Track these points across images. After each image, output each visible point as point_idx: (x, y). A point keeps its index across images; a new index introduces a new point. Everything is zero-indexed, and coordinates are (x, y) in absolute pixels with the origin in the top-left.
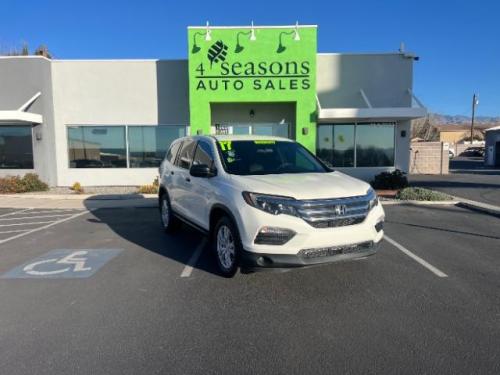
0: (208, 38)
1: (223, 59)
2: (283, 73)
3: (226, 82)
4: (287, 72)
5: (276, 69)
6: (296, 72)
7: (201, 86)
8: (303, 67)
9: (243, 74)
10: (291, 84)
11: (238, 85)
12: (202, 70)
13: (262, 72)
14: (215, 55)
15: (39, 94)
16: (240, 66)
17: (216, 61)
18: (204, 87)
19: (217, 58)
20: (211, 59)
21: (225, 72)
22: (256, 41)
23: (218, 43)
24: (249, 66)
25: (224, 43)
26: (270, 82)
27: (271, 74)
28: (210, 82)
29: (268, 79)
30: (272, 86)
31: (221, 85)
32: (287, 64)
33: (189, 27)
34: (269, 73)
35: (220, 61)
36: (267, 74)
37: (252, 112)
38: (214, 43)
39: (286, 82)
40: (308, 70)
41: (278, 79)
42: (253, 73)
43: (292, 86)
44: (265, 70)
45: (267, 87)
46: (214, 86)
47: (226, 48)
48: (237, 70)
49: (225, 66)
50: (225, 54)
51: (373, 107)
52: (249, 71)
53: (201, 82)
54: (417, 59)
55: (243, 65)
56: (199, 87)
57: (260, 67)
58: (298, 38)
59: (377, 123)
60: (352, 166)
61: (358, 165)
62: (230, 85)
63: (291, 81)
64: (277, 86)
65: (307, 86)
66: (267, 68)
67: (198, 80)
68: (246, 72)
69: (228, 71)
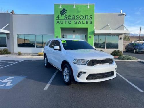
1: (65, 14)
2: (84, 19)
3: (66, 21)
7: (58, 22)
8: (90, 17)
9: (71, 19)
10: (86, 22)
13: (77, 18)
14: (63, 13)
15: (9, 24)
16: (70, 16)
17: (63, 15)
18: (59, 23)
20: (61, 14)
21: (66, 18)
22: (76, 9)
26: (80, 21)
28: (61, 21)
30: (80, 23)
31: (64, 22)
32: (85, 16)
35: (64, 15)
36: (79, 19)
37: (74, 31)
38: (62, 9)
39: (85, 22)
40: (92, 18)
41: (82, 21)
43: (87, 23)
45: (79, 23)
47: (66, 11)
48: (69, 18)
49: (66, 16)
51: (112, 30)
52: (73, 18)
54: (126, 15)
55: (71, 16)
56: (57, 23)
57: (77, 17)
58: (89, 8)
59: (113, 35)
60: (105, 48)
61: (106, 48)
62: (67, 22)
63: (86, 21)
64: (82, 23)
65: (91, 23)
66: (79, 17)
67: (57, 21)
68: (72, 18)
69: (67, 18)
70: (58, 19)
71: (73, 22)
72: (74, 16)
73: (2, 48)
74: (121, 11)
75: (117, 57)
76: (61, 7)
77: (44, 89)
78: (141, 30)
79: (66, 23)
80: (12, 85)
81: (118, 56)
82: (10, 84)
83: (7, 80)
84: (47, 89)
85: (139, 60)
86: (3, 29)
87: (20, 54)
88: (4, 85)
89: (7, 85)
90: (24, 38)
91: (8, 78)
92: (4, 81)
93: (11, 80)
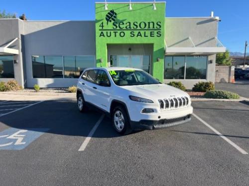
1: (114, 20)
4: (149, 27)
5: (143, 26)
6: (153, 27)
7: (102, 35)
10: (151, 34)
11: (122, 34)
12: (103, 26)
14: (110, 18)
15: (17, 39)
16: (123, 24)
17: (110, 21)
18: (103, 35)
19: (111, 19)
20: (108, 20)
22: (133, 10)
23: (111, 11)
25: (114, 11)
30: (141, 35)
32: (149, 23)
33: (96, 3)
34: (139, 28)
35: (113, 22)
37: (130, 49)
38: (109, 11)
39: (148, 33)
40: (160, 26)
42: (130, 28)
46: (109, 35)
47: (116, 14)
50: (115, 17)
51: (196, 47)
53: (102, 33)
54: (220, 21)
58: (155, 9)
59: (197, 55)
61: (186, 78)
62: (118, 34)
63: (151, 32)
64: (143, 35)
65: (159, 35)
66: (138, 25)
67: (101, 32)
68: (126, 27)
69: (117, 27)
70: (101, 28)
71: (128, 33)
74: (212, 13)
76: (106, 9)
77: (80, 150)
78: (246, 45)
79: (115, 36)
80: (24, 143)
82: (22, 141)
83: (15, 134)
84: (83, 150)
85: (242, 99)
88: (11, 143)
89: (16, 143)
90: (43, 62)
91: (18, 131)
92: (12, 137)
93: (23, 136)
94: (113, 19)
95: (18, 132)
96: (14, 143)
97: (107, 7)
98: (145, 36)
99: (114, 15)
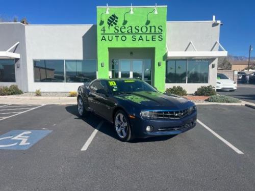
0: (107, 13)
1: (116, 24)
2: (148, 32)
3: (117, 36)
4: (151, 31)
5: (144, 30)
6: (155, 32)
7: (104, 39)
8: (159, 28)
9: (126, 32)
10: (153, 38)
11: (124, 38)
12: (104, 30)
13: (137, 31)
14: (111, 22)
16: (125, 28)
17: (112, 25)
19: (112, 23)
21: (116, 31)
22: (134, 15)
23: (113, 15)
24: (130, 28)
25: (116, 16)
26: (141, 36)
27: (141, 33)
28: (109, 37)
29: (140, 35)
30: (142, 39)
31: (115, 38)
32: (151, 27)
33: (97, 7)
34: (140, 32)
35: (114, 26)
36: (139, 33)
37: (131, 53)
38: (111, 16)
39: (149, 37)
40: (162, 30)
41: (145, 35)
42: (132, 32)
43: (153, 39)
44: (138, 30)
45: (139, 39)
46: (110, 39)
47: (117, 18)
48: (123, 30)
49: (116, 28)
50: (116, 21)
51: (198, 51)
52: (130, 31)
53: (104, 37)
54: (222, 24)
55: (126, 28)
56: (102, 39)
57: (136, 28)
59: (199, 60)
60: (185, 83)
61: (188, 82)
62: (119, 38)
63: (153, 36)
64: (144, 39)
65: (161, 39)
66: (140, 29)
67: (102, 36)
68: (128, 31)
70: (102, 32)
72: (131, 27)
73: (8, 85)
74: (214, 17)
75: (207, 98)
79: (117, 40)
80: (29, 143)
81: (207, 96)
82: (26, 142)
83: (20, 136)
84: (85, 150)
86: (9, 51)
87: (38, 94)
88: (16, 144)
89: (21, 144)
91: (23, 132)
92: (16, 138)
93: (27, 137)
94: (114, 23)
95: (23, 134)
96: (19, 143)
97: (109, 11)
98: (147, 40)
99: (116, 19)
